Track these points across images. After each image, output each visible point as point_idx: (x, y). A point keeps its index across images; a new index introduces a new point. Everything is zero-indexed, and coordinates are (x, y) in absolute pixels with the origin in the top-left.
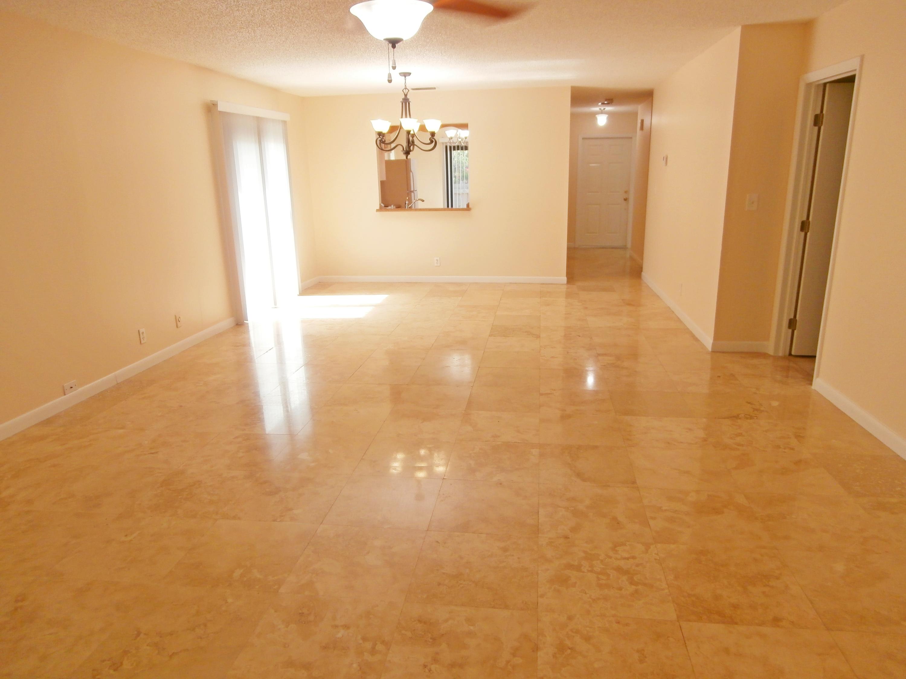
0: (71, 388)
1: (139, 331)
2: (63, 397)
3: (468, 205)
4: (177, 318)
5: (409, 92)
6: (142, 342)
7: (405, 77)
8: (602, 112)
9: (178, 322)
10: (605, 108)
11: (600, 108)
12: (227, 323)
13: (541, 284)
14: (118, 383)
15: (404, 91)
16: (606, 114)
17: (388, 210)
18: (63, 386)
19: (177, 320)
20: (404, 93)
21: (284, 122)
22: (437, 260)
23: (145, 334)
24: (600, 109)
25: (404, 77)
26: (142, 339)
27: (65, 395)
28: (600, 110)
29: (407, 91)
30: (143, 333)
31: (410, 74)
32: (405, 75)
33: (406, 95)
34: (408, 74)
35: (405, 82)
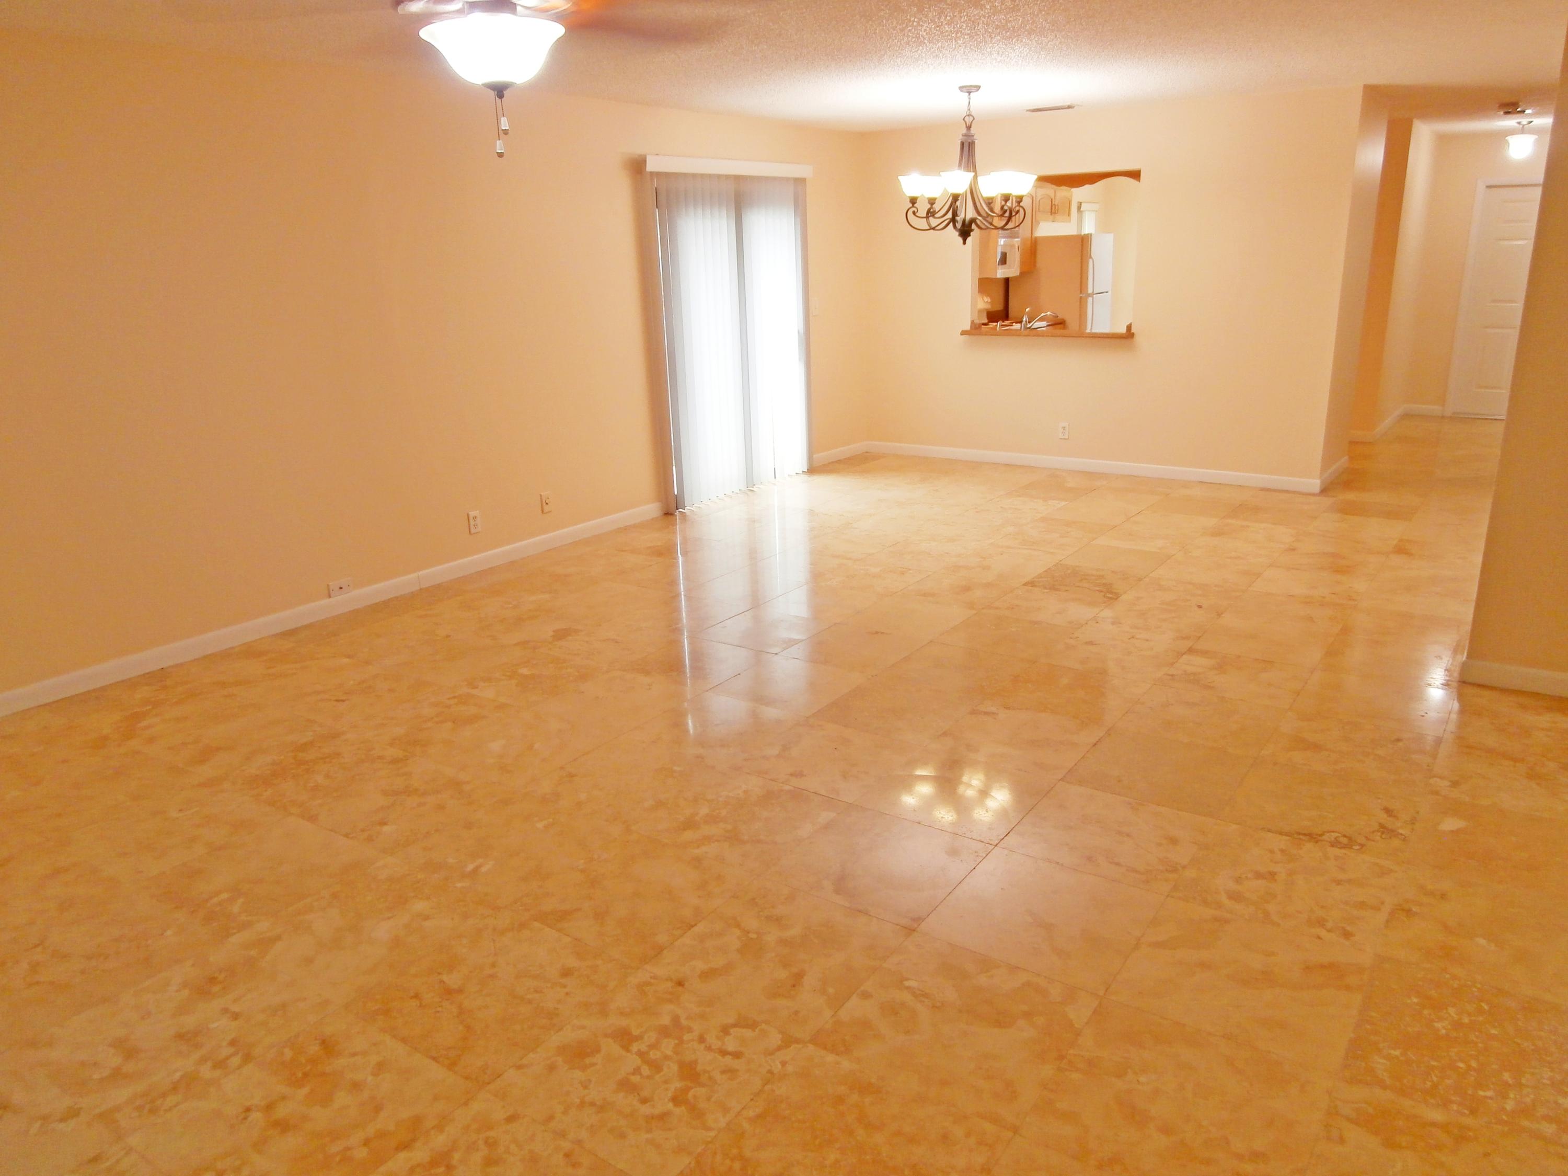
0: (341, 588)
1: (468, 515)
2: (326, 601)
3: (1129, 328)
4: (544, 499)
5: (975, 120)
6: (473, 531)
7: (969, 93)
8: (1523, 130)
9: (544, 504)
10: (1531, 120)
11: (1519, 121)
12: (652, 509)
13: (1263, 489)
14: (422, 587)
15: (966, 119)
16: (1533, 134)
17: (980, 334)
18: (328, 585)
19: (544, 501)
20: (966, 124)
21: (800, 182)
22: (1064, 428)
23: (478, 521)
24: (1519, 123)
25: (967, 94)
26: (472, 527)
27: (330, 596)
28: (1518, 125)
29: (971, 118)
30: (475, 518)
31: (978, 88)
32: (969, 90)
33: (969, 128)
34: (975, 88)
35: (969, 103)
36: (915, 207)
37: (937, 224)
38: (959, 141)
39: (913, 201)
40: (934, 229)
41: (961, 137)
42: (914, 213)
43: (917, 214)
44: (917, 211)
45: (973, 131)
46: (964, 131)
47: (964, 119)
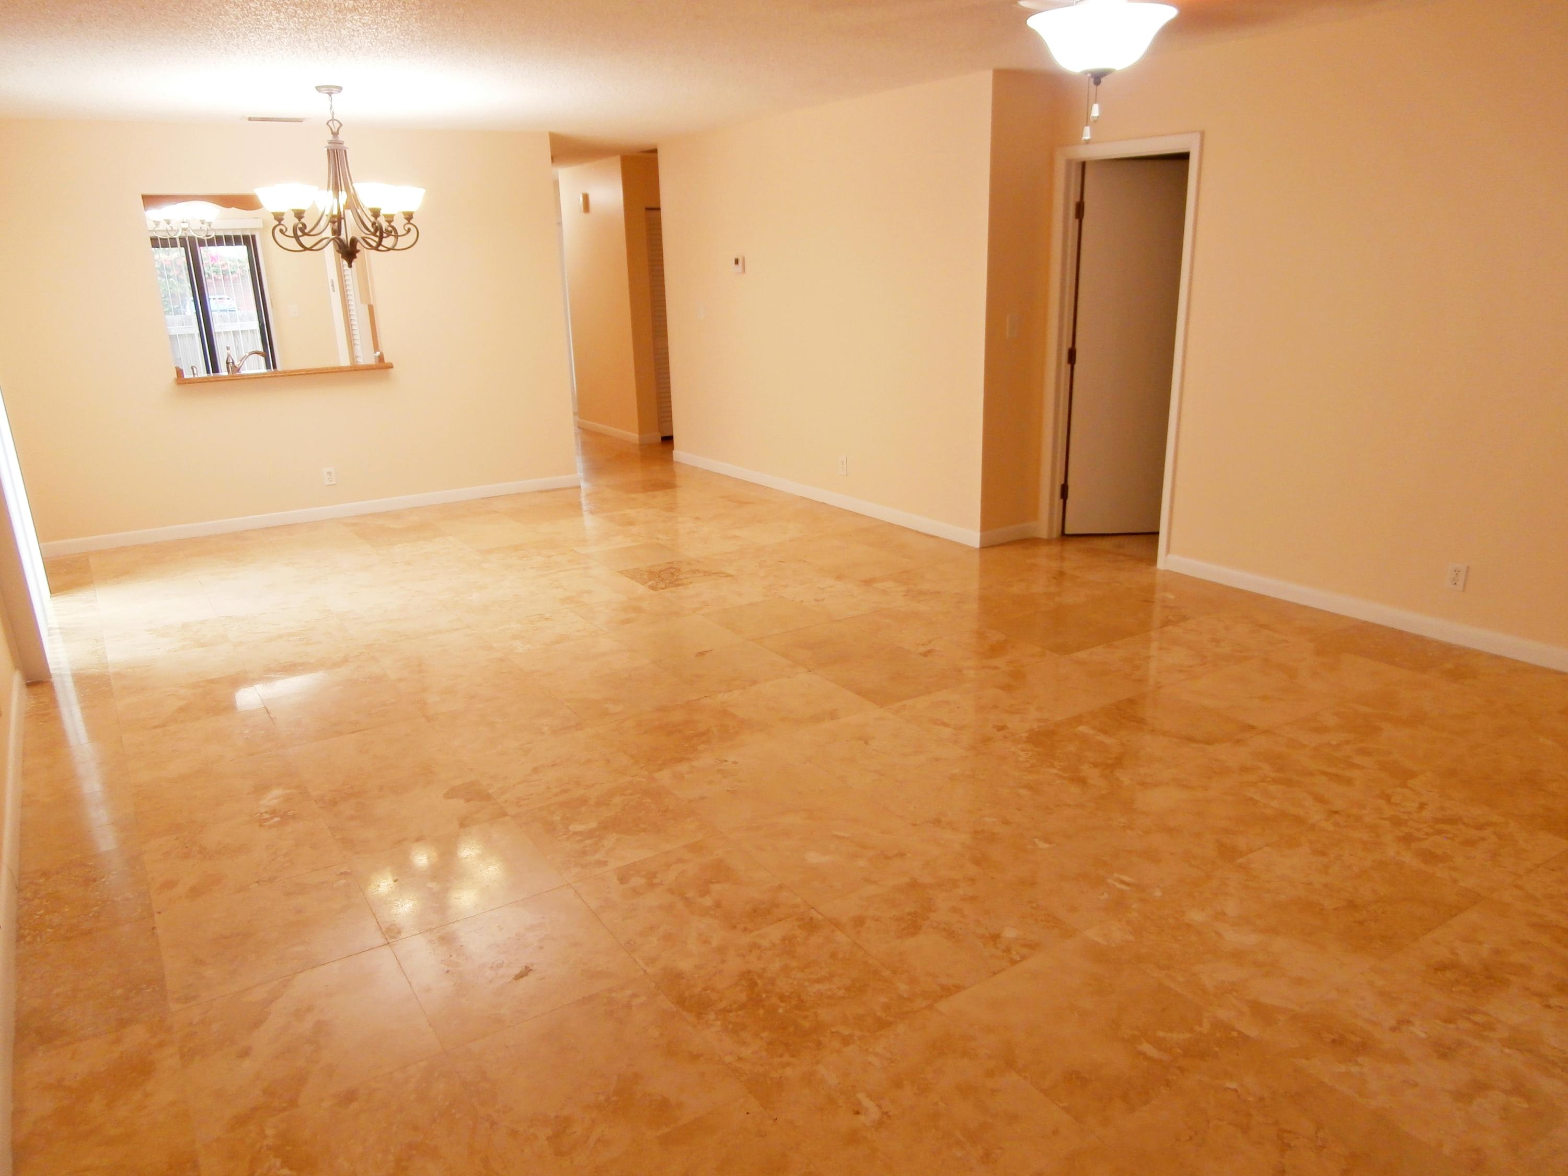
5: (342, 127)
7: (330, 94)
15: (330, 124)
20: (332, 130)
25: (328, 95)
29: (337, 124)
31: (340, 89)
32: (330, 90)
33: (335, 134)
34: (336, 89)
35: (331, 106)
36: (283, 225)
37: (314, 243)
38: (326, 149)
39: (279, 218)
40: (310, 249)
41: (327, 144)
42: (281, 231)
43: (286, 234)
44: (286, 230)
45: (341, 137)
46: (331, 137)
47: (327, 124)
